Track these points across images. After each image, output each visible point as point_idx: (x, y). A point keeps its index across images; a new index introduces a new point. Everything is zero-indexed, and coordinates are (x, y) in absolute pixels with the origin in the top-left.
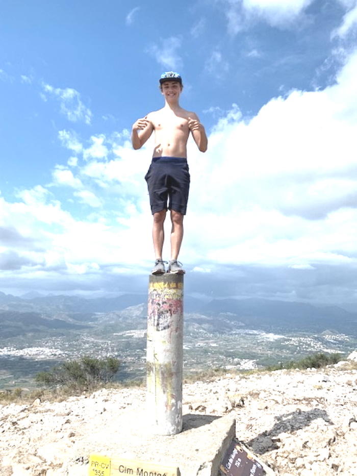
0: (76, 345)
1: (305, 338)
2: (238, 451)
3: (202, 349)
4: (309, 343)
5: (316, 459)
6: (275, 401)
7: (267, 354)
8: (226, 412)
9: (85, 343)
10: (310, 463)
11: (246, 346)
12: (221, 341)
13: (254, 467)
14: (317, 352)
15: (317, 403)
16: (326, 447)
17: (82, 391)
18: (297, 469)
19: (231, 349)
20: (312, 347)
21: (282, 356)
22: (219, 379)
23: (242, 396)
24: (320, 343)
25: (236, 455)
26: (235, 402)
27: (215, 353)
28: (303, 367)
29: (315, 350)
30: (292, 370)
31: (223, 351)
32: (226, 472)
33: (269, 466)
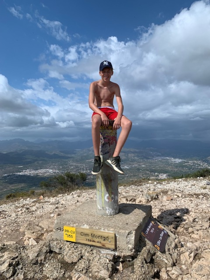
0: (66, 167)
1: (197, 161)
2: (153, 224)
3: (136, 168)
4: (199, 164)
5: (201, 228)
6: (177, 196)
7: (175, 170)
8: (147, 202)
9: (71, 166)
10: (197, 230)
11: (162, 166)
12: (147, 163)
13: (163, 233)
14: (204, 169)
15: (203, 197)
16: (207, 221)
17: (66, 191)
18: (189, 233)
19: (153, 168)
20: (201, 166)
21: (183, 171)
22: (144, 184)
23: (157, 193)
24: (206, 163)
25: (152, 226)
26: (153, 197)
27: (144, 170)
28: (195, 177)
29: (203, 168)
30: (189, 178)
31: (148, 169)
32: (145, 236)
33: (172, 232)
